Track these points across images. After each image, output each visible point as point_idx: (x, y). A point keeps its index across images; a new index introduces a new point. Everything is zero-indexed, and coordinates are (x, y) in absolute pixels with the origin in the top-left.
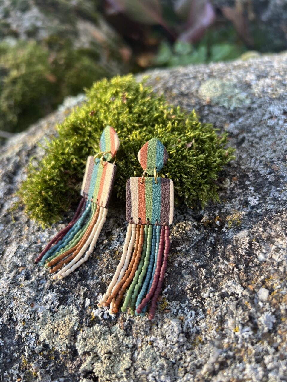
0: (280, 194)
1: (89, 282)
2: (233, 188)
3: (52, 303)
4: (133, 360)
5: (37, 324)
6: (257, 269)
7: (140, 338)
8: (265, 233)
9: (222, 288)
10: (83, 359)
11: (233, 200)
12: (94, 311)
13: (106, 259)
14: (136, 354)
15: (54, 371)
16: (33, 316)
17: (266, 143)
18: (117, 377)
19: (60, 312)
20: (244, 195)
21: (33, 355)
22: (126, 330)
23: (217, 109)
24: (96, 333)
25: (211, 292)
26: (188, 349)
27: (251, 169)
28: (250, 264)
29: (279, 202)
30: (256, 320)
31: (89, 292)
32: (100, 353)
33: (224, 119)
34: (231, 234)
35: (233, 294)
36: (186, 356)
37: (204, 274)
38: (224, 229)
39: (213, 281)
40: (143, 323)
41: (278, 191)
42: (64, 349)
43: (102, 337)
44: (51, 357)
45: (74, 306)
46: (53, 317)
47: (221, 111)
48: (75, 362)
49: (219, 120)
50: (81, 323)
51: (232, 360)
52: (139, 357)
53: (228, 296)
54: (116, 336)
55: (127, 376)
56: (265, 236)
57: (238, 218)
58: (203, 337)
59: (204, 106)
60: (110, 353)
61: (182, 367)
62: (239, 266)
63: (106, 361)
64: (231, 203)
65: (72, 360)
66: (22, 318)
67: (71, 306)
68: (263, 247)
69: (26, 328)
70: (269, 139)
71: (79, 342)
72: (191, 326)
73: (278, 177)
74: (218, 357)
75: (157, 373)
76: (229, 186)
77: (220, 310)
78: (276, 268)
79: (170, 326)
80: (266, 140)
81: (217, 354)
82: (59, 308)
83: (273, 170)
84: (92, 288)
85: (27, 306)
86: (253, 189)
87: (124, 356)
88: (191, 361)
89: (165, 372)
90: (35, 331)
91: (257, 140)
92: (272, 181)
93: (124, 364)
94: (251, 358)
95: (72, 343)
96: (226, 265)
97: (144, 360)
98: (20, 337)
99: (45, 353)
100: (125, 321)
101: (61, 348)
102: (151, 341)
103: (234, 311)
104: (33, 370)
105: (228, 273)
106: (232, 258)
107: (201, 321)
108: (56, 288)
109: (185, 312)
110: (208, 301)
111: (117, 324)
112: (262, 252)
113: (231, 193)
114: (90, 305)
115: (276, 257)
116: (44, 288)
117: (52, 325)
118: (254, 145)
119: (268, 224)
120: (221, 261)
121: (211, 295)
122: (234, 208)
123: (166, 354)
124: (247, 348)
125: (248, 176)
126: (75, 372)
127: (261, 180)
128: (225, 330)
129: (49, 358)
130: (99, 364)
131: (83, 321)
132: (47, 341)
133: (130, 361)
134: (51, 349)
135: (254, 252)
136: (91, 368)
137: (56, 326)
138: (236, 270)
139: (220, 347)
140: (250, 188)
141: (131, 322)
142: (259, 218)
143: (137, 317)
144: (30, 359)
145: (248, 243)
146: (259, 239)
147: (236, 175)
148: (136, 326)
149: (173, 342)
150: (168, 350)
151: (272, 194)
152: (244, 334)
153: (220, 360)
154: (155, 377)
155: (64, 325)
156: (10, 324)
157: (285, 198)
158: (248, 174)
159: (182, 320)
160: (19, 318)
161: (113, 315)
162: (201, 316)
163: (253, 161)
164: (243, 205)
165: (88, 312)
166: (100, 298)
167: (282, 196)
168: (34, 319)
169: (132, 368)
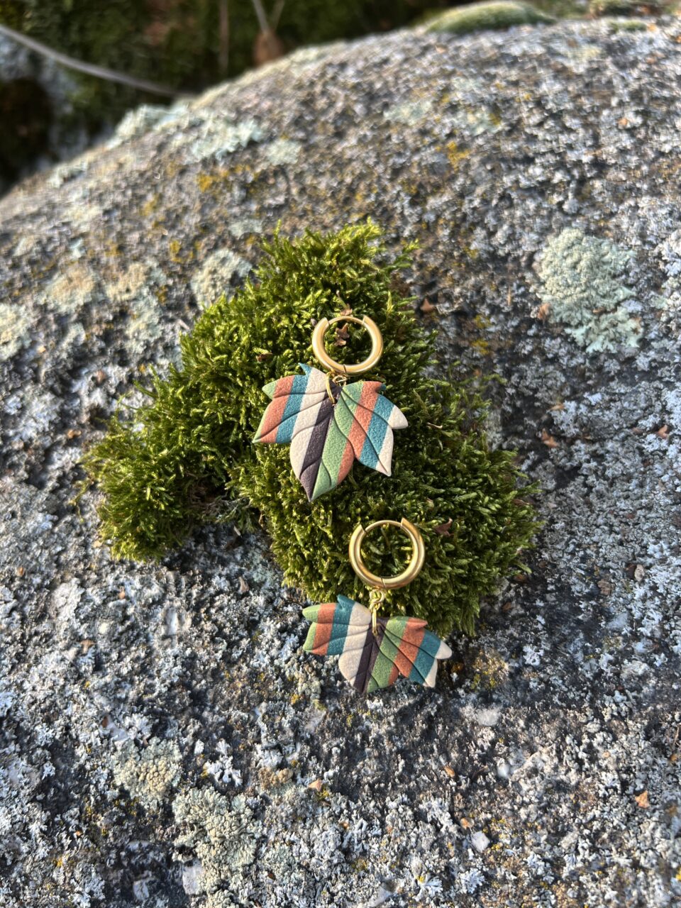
0: (584, 660)
1: (206, 714)
2: (510, 600)
3: (139, 731)
4: (257, 855)
5: (112, 757)
7: (274, 830)
8: (527, 732)
9: (420, 802)
10: (181, 829)
11: (499, 632)
12: (207, 764)
13: (241, 684)
14: (263, 849)
15: (134, 830)
18: (229, 870)
19: (151, 748)
20: (524, 629)
21: (102, 805)
22: (254, 810)
23: (557, 342)
24: (208, 803)
27: (559, 569)
28: (480, 780)
29: (575, 678)
30: (454, 874)
31: (204, 731)
32: (209, 830)
33: (562, 380)
34: (469, 706)
35: (434, 822)
37: (400, 770)
38: (461, 691)
39: (412, 784)
41: (585, 650)
42: (154, 808)
43: (215, 811)
44: (131, 811)
45: (176, 746)
46: (140, 754)
47: (563, 351)
48: (168, 830)
50: (184, 777)
52: (267, 856)
53: (426, 821)
54: (238, 815)
55: (245, 875)
56: (523, 738)
57: (495, 674)
58: (371, 864)
60: (224, 838)
61: (328, 891)
62: (460, 777)
63: (217, 846)
64: (493, 635)
65: (164, 825)
66: (87, 740)
67: (171, 743)
69: (92, 757)
71: (178, 805)
72: (356, 841)
74: (382, 903)
75: (289, 889)
76: (503, 594)
77: (406, 838)
78: (516, 808)
79: (324, 834)
82: (150, 741)
83: (600, 590)
84: (210, 727)
85: (95, 724)
86: (543, 622)
87: (245, 847)
88: (342, 890)
89: (301, 890)
90: (107, 765)
92: (586, 620)
93: (242, 856)
95: (167, 800)
96: (441, 767)
97: (275, 863)
98: (82, 767)
99: (123, 803)
100: (256, 796)
101: (149, 804)
102: (290, 840)
103: (426, 849)
104: (101, 825)
105: (439, 783)
106: (454, 756)
107: (374, 840)
108: (149, 705)
109: (353, 817)
110: (392, 814)
111: (242, 796)
114: (204, 753)
115: (524, 786)
116: (126, 699)
117: (136, 766)
118: (592, 499)
119: (538, 716)
120: (436, 754)
123: (308, 865)
124: (428, 905)
125: (546, 584)
126: (167, 841)
127: (567, 607)
128: (405, 869)
129: (127, 811)
130: (205, 846)
131: (187, 776)
132: (127, 787)
133: (252, 856)
134: (132, 799)
136: (192, 846)
137: (142, 770)
139: (390, 888)
140: (539, 618)
141: (266, 800)
142: (528, 698)
145: (491, 742)
146: (511, 740)
148: (273, 812)
149: (322, 857)
151: (572, 648)
152: (429, 888)
154: (285, 893)
155: (156, 774)
156: (65, 741)
157: (589, 675)
158: (549, 580)
159: (345, 828)
160: (81, 738)
161: (238, 781)
162: (375, 832)
163: (572, 547)
164: (512, 653)
165: (199, 763)
166: (222, 746)
167: (587, 667)
168: (108, 748)
169: (254, 867)
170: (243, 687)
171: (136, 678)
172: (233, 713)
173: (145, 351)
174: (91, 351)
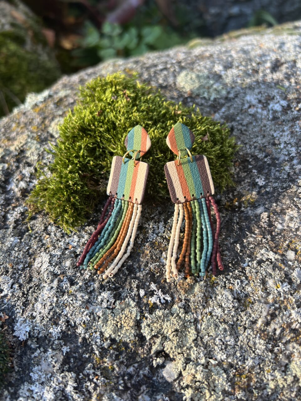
0: (280, 174)
1: (138, 274)
2: (238, 173)
3: (108, 301)
4: (198, 331)
5: (99, 323)
6: (280, 237)
7: (199, 312)
8: (278, 207)
9: (256, 257)
10: (152, 342)
11: (243, 183)
12: (150, 299)
13: (148, 251)
14: (199, 326)
15: (127, 360)
16: (92, 317)
17: (254, 130)
18: (187, 349)
19: (118, 307)
20: (250, 178)
21: (104, 352)
22: (184, 309)
23: (200, 100)
24: (160, 317)
25: (249, 261)
26: (242, 311)
27: (249, 154)
28: (273, 234)
29: (281, 180)
30: (290, 276)
31: (141, 284)
32: (167, 333)
33: (208, 110)
34: (250, 212)
35: (267, 260)
36: (241, 317)
37: (239, 248)
38: (243, 209)
39: (248, 252)
40: (200, 299)
41: (278, 171)
42: (132, 338)
43: (165, 320)
44: (121, 348)
45: (130, 299)
46: (113, 313)
47: (203, 102)
48: (145, 347)
49: (205, 111)
50: (142, 312)
51: (279, 310)
52: (202, 328)
53: (264, 262)
54: (178, 315)
55: (196, 346)
56: (278, 209)
57: (251, 197)
58: (252, 298)
59: (187, 98)
60: (176, 330)
61: (241, 326)
62: (266, 237)
63: (175, 338)
64: (241, 185)
65: (142, 346)
66: (81, 321)
67: (127, 299)
68: (279, 218)
69: (87, 330)
70: (255, 127)
71: (144, 329)
72: (240, 292)
73: (273, 159)
74: (269, 311)
75: (222, 336)
76: (235, 171)
77: (260, 275)
78: (295, 233)
79: (224, 296)
80: (252, 127)
81: (267, 308)
82: (115, 304)
83: (268, 153)
84: (143, 279)
85: (82, 310)
86: (256, 171)
87: (190, 330)
88: (247, 319)
89: (229, 333)
90: (98, 330)
91: (245, 128)
92: (270, 163)
93: (190, 336)
94: (293, 305)
95: (138, 331)
96: (255, 238)
97: (208, 328)
98: (84, 339)
99: (115, 346)
100: (181, 301)
101: (129, 338)
102: (209, 312)
103: (272, 273)
104: (108, 364)
105: (259, 244)
106: (257, 231)
107: (247, 287)
108: (107, 286)
109: (232, 282)
110: (248, 269)
111: (174, 305)
112: (280, 223)
113: (238, 177)
114: (146, 294)
115: (292, 225)
116: (94, 289)
117: (114, 320)
118: (244, 132)
119: (278, 199)
120: (249, 235)
121: (250, 264)
122: (245, 190)
123: (224, 320)
124: (288, 298)
125: (248, 161)
126: (147, 355)
127: (261, 163)
128: (268, 289)
129: (119, 350)
130: (169, 343)
131: (143, 311)
132: (113, 336)
133: (195, 333)
134: (118, 341)
135: (273, 223)
136: (162, 348)
137: (118, 320)
138: (264, 240)
139: (266, 303)
140: (254, 171)
141: (187, 301)
142: (270, 196)
143: (191, 295)
144: (102, 356)
145: (267, 217)
146: (275, 212)
147: (237, 161)
148: (194, 303)
149: (229, 308)
150: (226, 316)
151: (272, 174)
152: (284, 288)
153: (270, 312)
154: (221, 340)
155: (126, 318)
156: (69, 330)
157: (285, 177)
158: (248, 159)
159: (231, 289)
160: (78, 322)
161: (169, 299)
162: (246, 283)
163: (248, 147)
164: (252, 186)
165: (145, 301)
166: (153, 286)
167: (282, 175)
168: (94, 319)
169: (199, 338)
170: (150, 252)
171: (95, 277)
172: (151, 266)
173: (39, 157)
174: (12, 170)
